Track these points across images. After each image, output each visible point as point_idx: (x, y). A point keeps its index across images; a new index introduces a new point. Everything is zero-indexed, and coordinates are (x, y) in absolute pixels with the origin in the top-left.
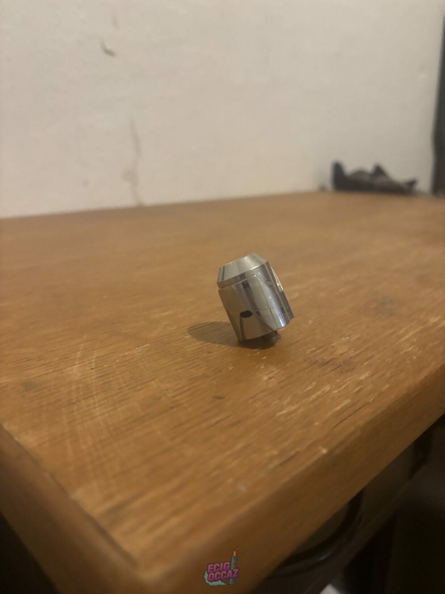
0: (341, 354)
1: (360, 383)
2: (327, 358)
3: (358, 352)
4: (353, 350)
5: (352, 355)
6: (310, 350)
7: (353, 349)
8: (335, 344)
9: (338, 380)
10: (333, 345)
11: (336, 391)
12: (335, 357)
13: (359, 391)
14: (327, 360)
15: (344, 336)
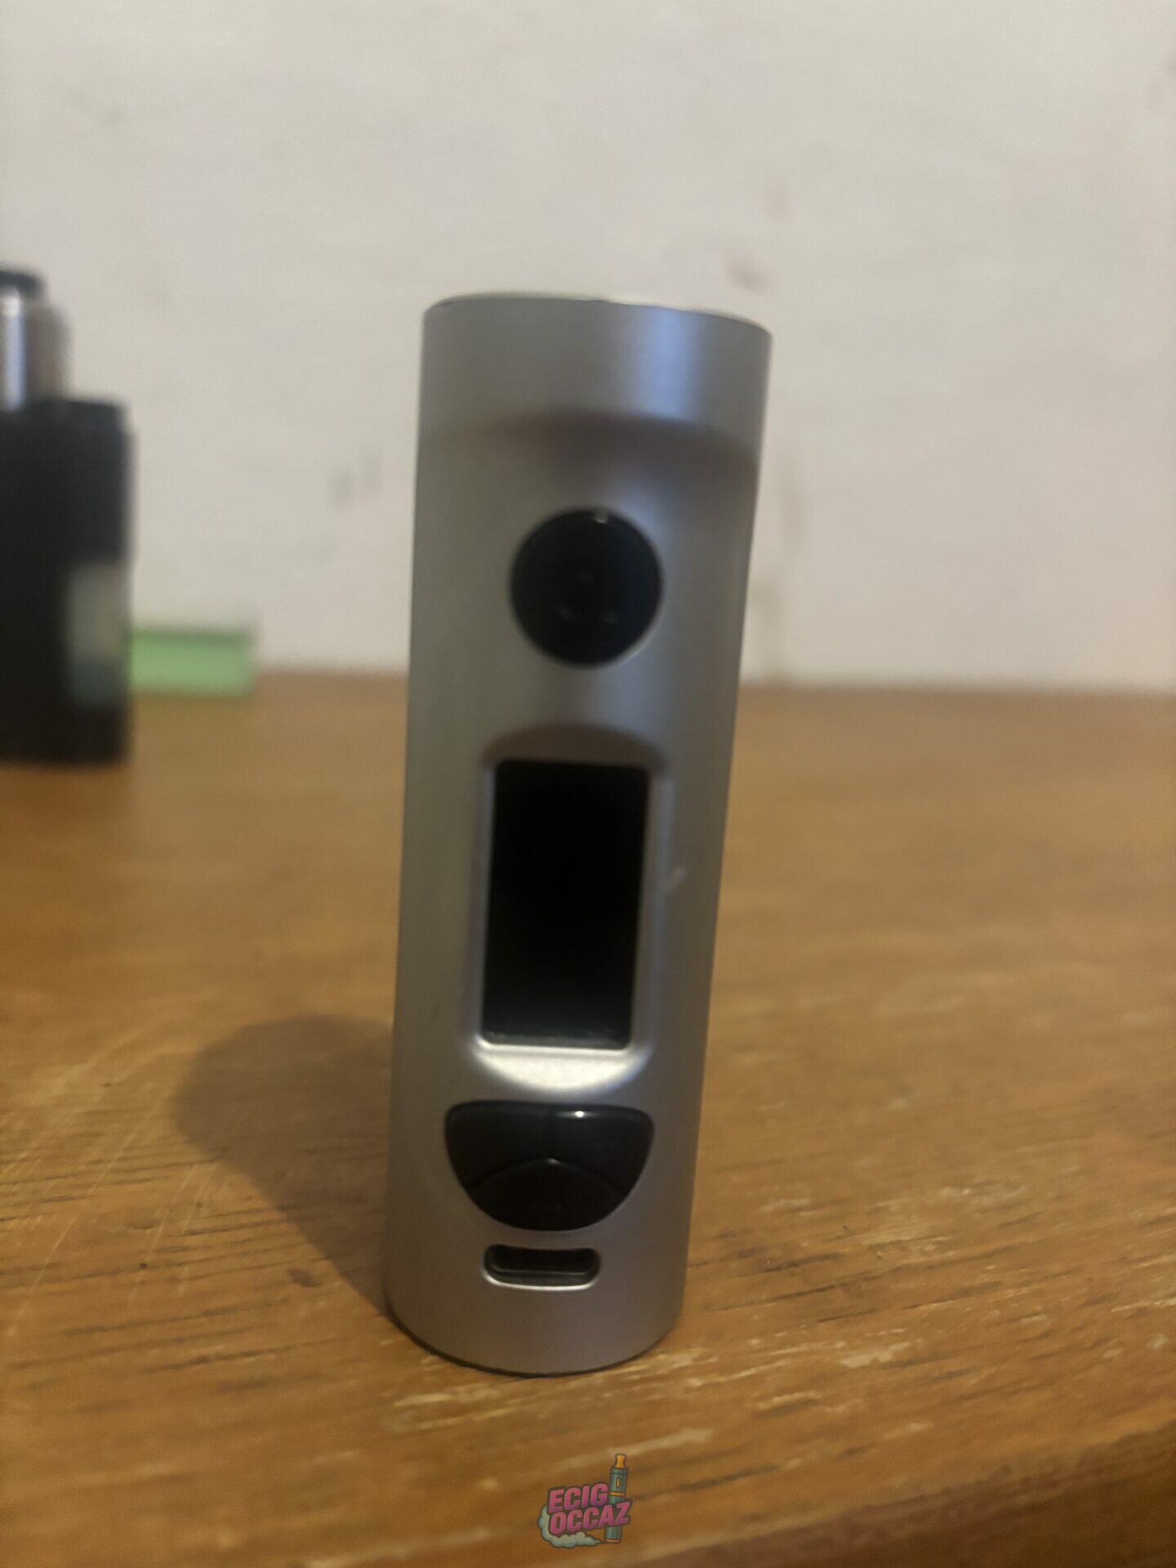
0: (873, 1248)
1: (826, 1377)
2: (808, 1245)
3: (951, 1254)
4: (935, 1243)
5: (915, 1259)
6: (782, 1203)
7: (940, 1239)
8: (893, 1204)
9: (754, 1342)
10: (881, 1204)
11: (696, 1382)
12: (846, 1250)
13: (784, 1409)
14: (799, 1256)
15: (959, 1183)
